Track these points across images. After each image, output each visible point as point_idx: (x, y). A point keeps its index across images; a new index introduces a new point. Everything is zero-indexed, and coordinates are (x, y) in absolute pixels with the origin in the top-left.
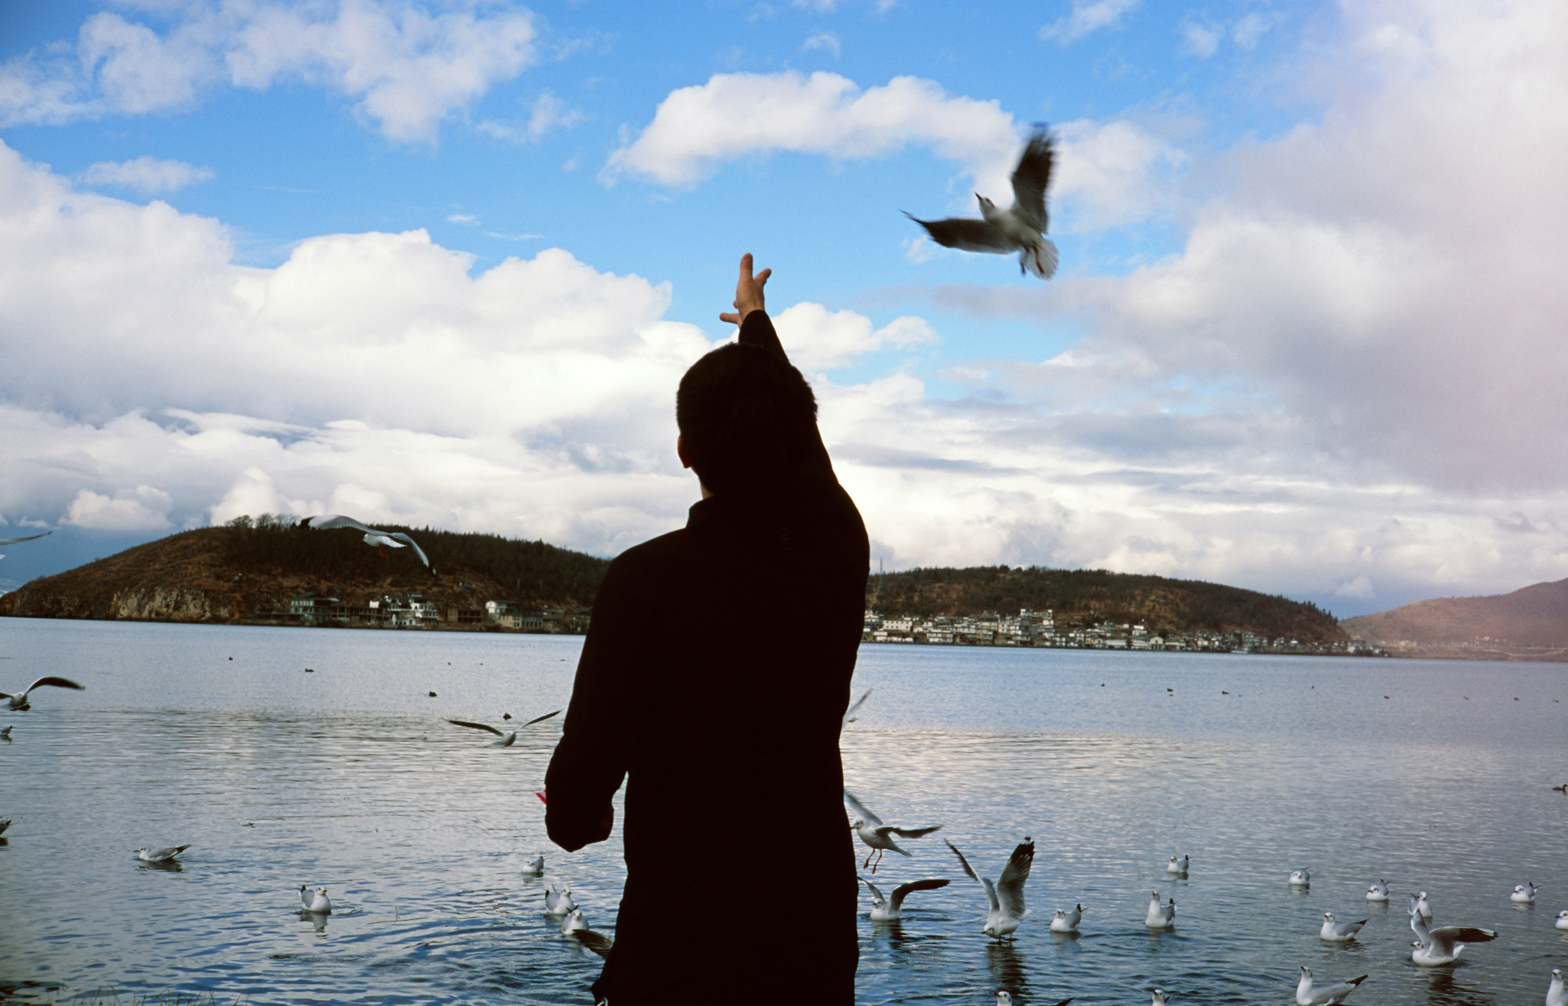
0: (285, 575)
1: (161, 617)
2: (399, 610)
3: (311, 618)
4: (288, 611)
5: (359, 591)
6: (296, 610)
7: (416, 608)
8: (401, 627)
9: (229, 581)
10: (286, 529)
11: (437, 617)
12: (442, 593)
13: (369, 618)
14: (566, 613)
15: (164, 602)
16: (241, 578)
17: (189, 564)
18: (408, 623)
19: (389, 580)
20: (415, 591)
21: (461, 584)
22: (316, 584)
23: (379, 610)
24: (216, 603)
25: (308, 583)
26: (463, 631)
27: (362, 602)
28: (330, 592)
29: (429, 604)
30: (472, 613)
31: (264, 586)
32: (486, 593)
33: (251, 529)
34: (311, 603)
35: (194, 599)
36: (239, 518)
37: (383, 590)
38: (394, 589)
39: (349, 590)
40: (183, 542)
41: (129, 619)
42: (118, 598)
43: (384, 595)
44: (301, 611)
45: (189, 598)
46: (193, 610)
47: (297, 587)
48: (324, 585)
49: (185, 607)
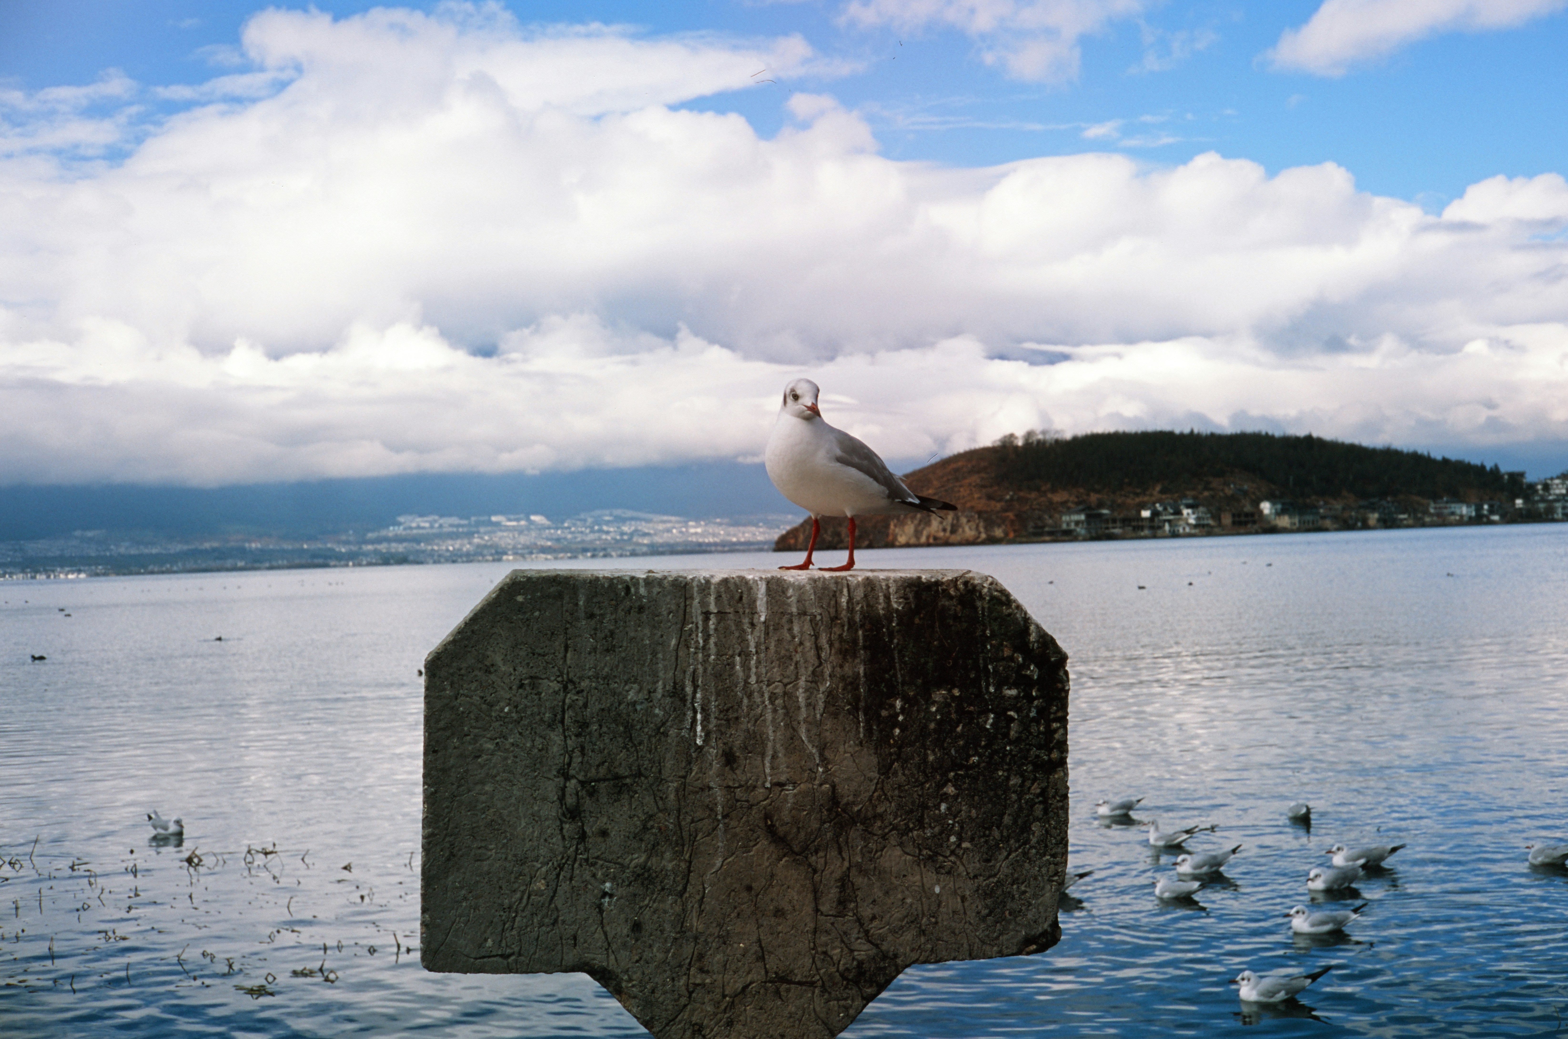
0: (1054, 490)
1: (939, 542)
2: (1171, 517)
3: (1083, 532)
4: (1060, 526)
5: (1129, 501)
6: (1068, 524)
7: (1188, 514)
8: (1175, 535)
9: (1000, 500)
10: (1051, 444)
11: (1211, 522)
12: (1213, 497)
13: (1142, 528)
14: (1344, 509)
15: (941, 527)
16: (1012, 497)
17: (961, 486)
18: (1181, 530)
19: (1158, 488)
20: (1185, 496)
21: (1232, 486)
22: (1085, 497)
23: (1151, 519)
24: (990, 524)
25: (1077, 497)
26: (1239, 534)
27: (1134, 512)
28: (1101, 505)
29: (1201, 509)
30: (1247, 515)
31: (1035, 503)
32: (1258, 494)
33: (1017, 447)
34: (1082, 517)
35: (969, 521)
36: (1005, 437)
37: (1154, 499)
38: (1164, 496)
39: (1119, 501)
40: (953, 466)
41: (907, 545)
42: (895, 526)
43: (1154, 503)
44: (1072, 526)
45: (964, 520)
46: (969, 532)
47: (1066, 502)
48: (1094, 498)
49: (960, 530)
